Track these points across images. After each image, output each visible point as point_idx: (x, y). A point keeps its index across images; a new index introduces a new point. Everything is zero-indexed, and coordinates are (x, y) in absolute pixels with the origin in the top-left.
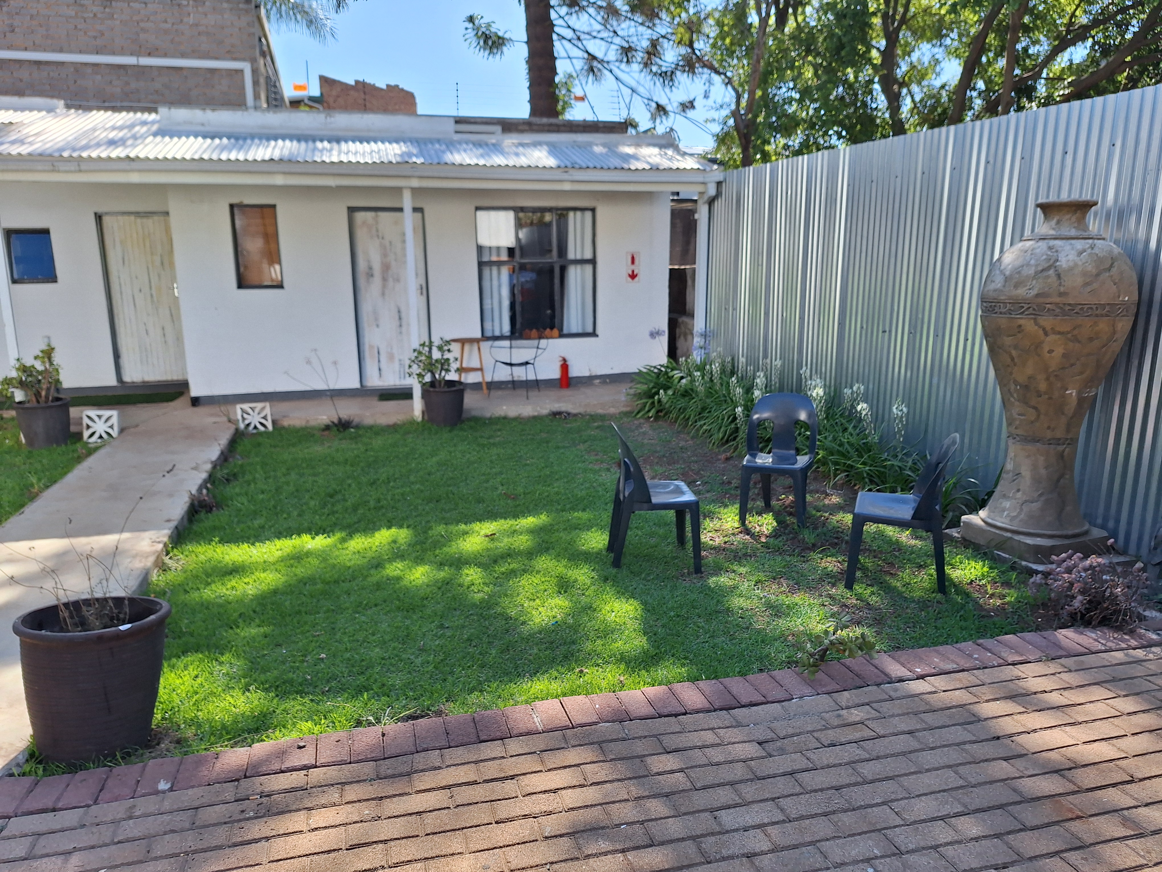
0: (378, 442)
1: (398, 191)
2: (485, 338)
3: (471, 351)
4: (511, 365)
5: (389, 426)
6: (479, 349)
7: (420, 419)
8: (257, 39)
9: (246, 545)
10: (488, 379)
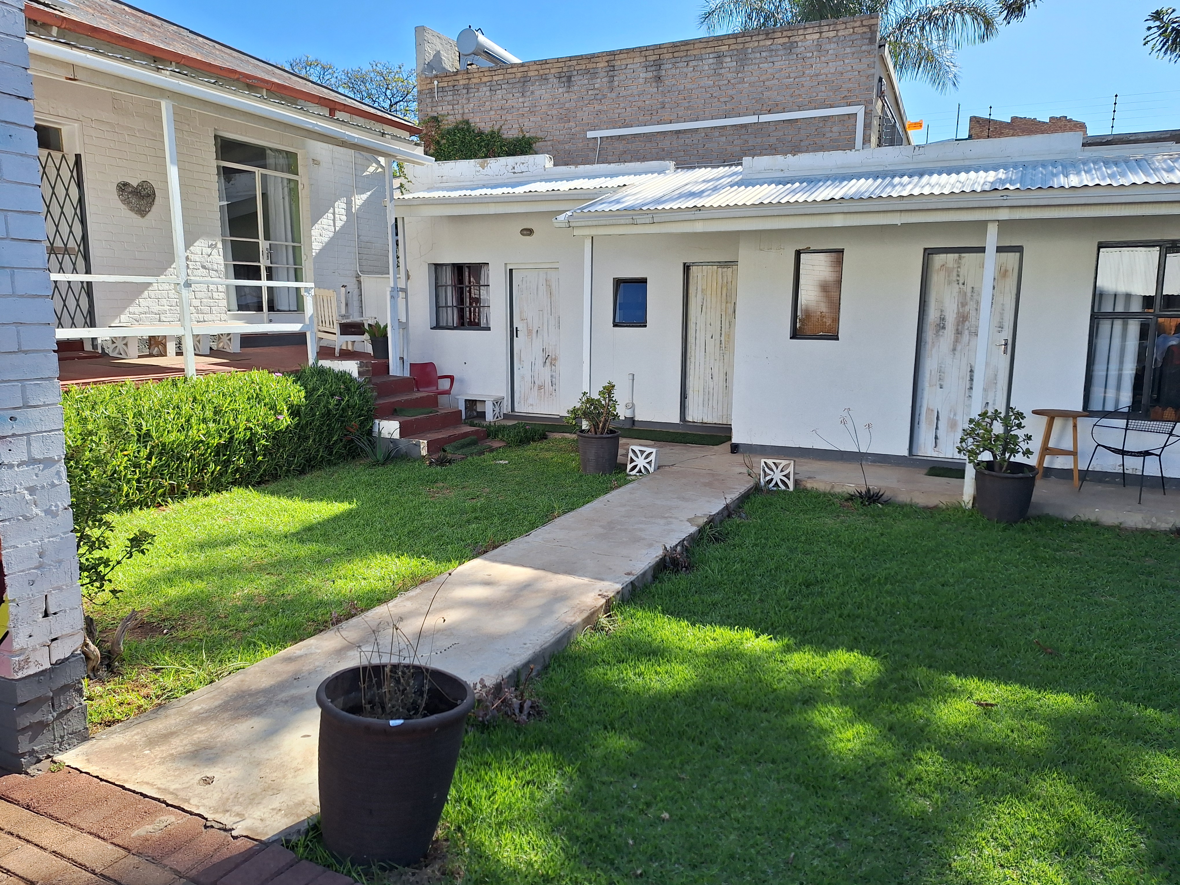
0: (902, 526)
1: (983, 225)
2: (1087, 411)
3: (1064, 428)
4: (1123, 453)
5: (926, 508)
6: (1075, 426)
7: (970, 506)
8: (876, 80)
9: (685, 623)
10: (1083, 466)
